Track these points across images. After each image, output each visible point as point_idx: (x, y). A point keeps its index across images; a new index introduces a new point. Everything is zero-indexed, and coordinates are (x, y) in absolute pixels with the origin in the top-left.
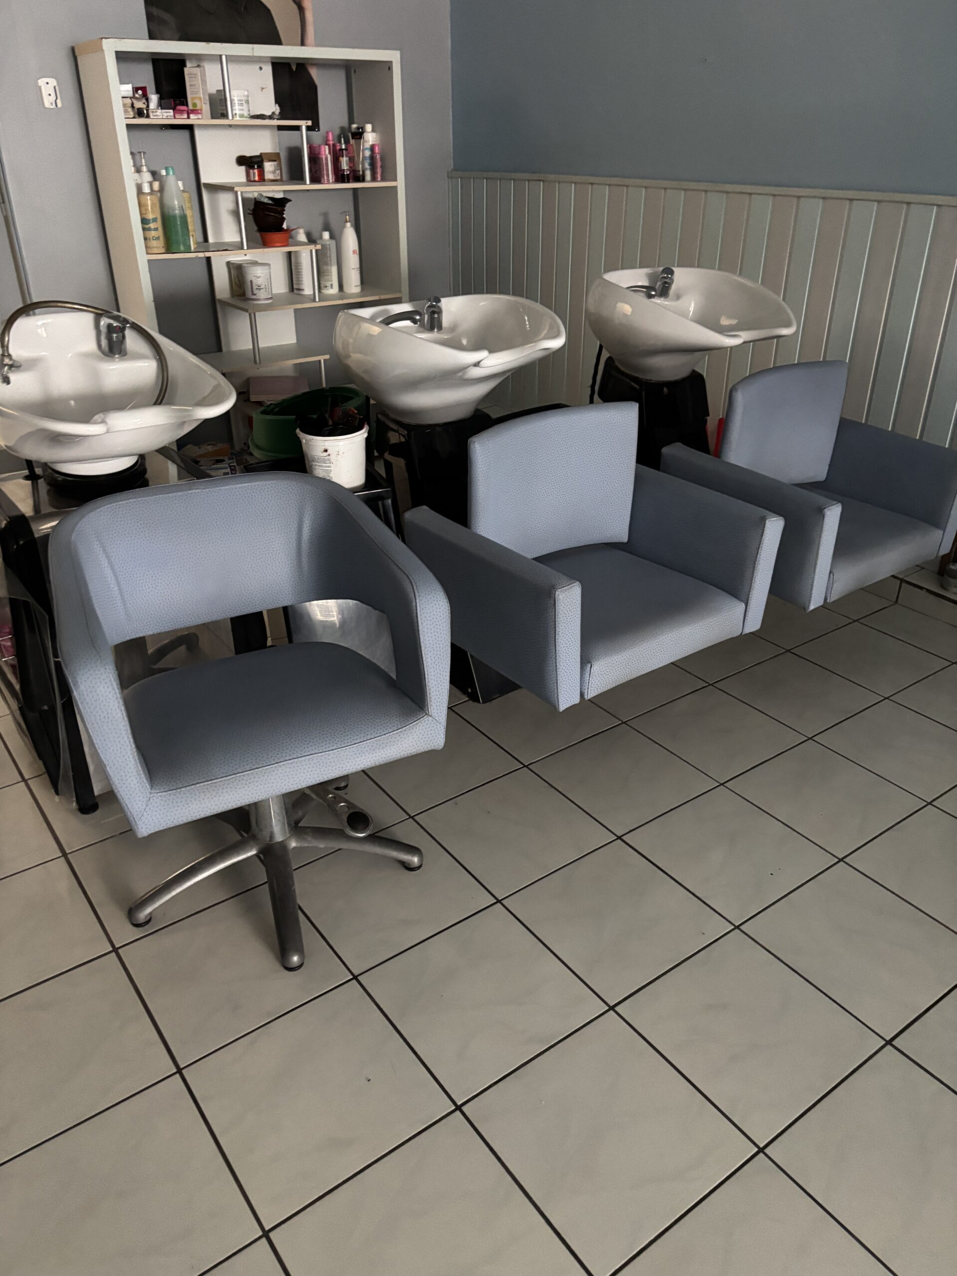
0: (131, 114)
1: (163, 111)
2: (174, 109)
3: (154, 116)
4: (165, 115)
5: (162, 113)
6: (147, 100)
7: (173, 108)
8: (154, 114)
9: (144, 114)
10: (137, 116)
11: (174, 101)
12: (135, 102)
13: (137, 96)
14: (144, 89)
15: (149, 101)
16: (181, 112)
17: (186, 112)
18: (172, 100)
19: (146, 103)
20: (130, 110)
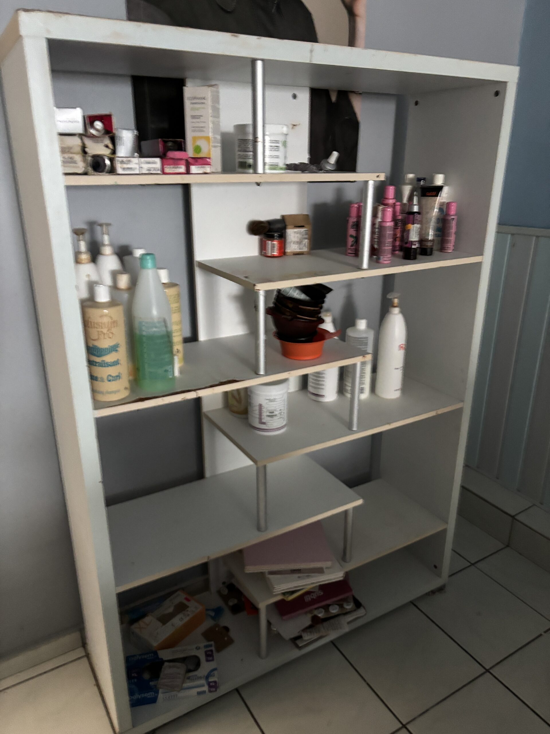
0: (80, 166)
1: (143, 160)
2: (163, 156)
3: (124, 169)
4: (146, 166)
5: (139, 164)
6: (113, 140)
7: (161, 154)
8: (125, 166)
9: (105, 165)
10: (90, 170)
11: (165, 142)
12: (88, 142)
13: (93, 131)
14: (106, 119)
15: (117, 141)
16: (176, 162)
17: (184, 162)
18: (160, 139)
19: (111, 146)
20: (78, 158)
